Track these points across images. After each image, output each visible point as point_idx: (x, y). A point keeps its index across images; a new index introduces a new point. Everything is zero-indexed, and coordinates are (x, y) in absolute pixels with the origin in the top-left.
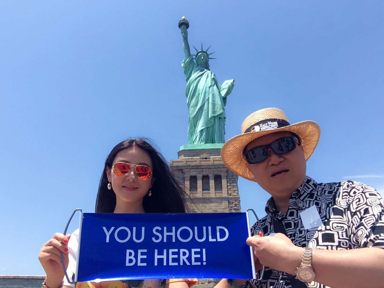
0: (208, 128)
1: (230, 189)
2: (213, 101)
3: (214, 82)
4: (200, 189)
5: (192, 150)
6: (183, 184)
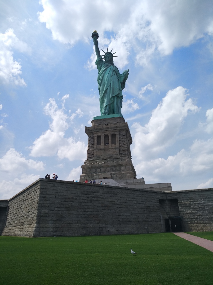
0: (110, 105)
1: (121, 142)
2: (113, 86)
3: (114, 73)
4: (103, 144)
5: (99, 119)
6: (93, 141)
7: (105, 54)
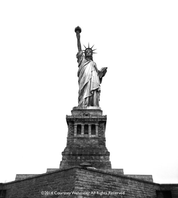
0: (90, 97)
1: (100, 133)
2: (93, 80)
3: (95, 68)
6: (73, 129)
7: (85, 49)
